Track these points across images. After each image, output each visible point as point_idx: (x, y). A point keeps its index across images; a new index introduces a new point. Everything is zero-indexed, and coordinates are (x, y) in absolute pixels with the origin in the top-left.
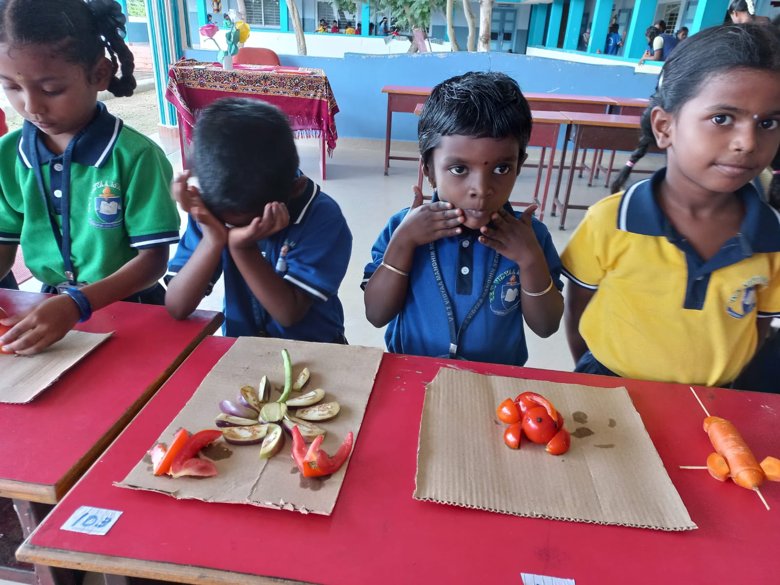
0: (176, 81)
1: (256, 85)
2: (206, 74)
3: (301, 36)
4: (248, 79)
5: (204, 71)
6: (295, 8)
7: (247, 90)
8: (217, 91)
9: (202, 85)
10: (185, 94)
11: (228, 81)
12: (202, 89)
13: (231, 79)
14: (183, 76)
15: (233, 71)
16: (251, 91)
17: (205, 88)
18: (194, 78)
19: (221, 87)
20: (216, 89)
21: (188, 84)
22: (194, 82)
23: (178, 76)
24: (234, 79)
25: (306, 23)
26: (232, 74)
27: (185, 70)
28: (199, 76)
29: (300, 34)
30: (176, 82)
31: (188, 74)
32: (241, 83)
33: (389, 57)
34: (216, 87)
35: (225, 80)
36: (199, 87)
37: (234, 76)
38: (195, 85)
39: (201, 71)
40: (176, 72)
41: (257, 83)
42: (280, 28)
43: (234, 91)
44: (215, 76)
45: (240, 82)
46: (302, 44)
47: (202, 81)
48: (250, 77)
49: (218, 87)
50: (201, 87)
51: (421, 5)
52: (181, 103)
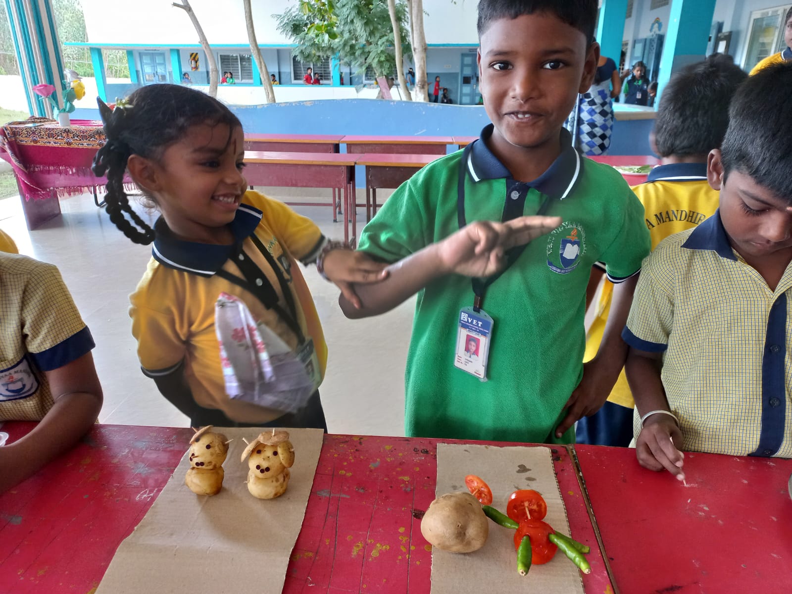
0: (6, 137)
1: (91, 140)
2: (39, 131)
3: (269, 89)
4: (82, 134)
5: (35, 128)
6: (263, 63)
7: (83, 145)
8: (52, 147)
9: (35, 141)
10: (17, 152)
11: (62, 137)
12: (35, 146)
13: (64, 135)
14: (15, 133)
15: (65, 128)
16: (87, 146)
17: (39, 144)
18: (26, 135)
19: (55, 143)
20: (50, 145)
21: (21, 141)
22: (26, 139)
23: (9, 133)
24: (68, 135)
25: (282, 76)
26: (65, 130)
27: (16, 128)
28: (31, 133)
29: (268, 87)
30: (6, 140)
31: (19, 132)
32: (76, 138)
33: (258, 107)
34: (50, 143)
35: (58, 136)
36: (32, 144)
37: (67, 132)
38: (27, 141)
39: (33, 129)
40: (7, 130)
41: (91, 138)
42: (253, 82)
43: (69, 146)
44: (47, 133)
45: (74, 137)
46: (270, 96)
47: (35, 138)
48: (83, 132)
49: (52, 143)
50: (34, 143)
51: (378, 54)
52: (13, 160)
